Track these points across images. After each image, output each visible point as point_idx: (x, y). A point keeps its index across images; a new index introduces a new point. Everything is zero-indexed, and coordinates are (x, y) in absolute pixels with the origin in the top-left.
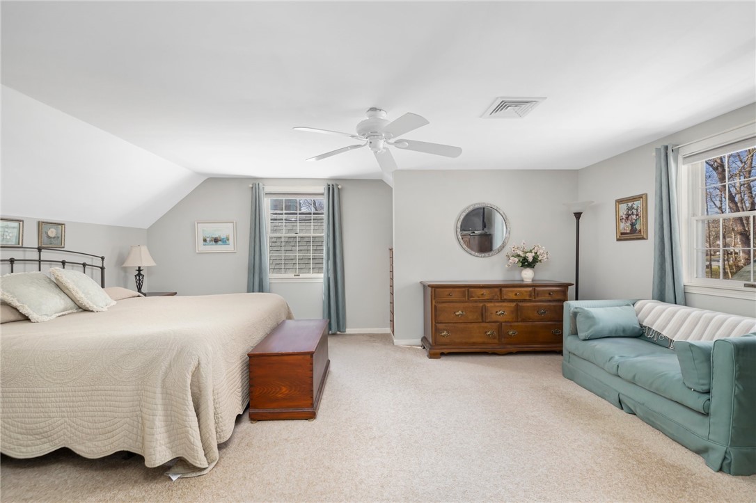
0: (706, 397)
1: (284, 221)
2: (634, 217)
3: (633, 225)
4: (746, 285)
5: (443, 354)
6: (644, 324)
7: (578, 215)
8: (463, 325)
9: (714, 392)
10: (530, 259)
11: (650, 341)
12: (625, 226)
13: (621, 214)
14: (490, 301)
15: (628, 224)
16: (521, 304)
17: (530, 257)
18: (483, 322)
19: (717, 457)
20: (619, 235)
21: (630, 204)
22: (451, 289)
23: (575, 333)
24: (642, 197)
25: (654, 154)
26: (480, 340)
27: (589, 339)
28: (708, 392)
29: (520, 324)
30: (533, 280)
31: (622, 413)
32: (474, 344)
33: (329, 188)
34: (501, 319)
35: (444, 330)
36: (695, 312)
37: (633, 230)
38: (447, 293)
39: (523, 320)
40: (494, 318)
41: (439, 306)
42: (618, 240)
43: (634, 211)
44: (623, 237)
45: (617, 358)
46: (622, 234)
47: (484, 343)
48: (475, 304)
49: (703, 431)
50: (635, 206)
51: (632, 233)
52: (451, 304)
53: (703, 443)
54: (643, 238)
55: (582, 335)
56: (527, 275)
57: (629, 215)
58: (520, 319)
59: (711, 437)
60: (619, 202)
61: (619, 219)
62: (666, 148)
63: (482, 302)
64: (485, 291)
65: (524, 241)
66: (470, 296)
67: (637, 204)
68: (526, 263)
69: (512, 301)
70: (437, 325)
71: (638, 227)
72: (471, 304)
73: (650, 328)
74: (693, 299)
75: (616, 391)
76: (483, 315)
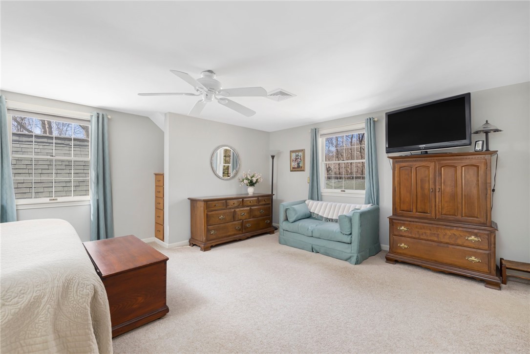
0: (350, 236)
1: (34, 143)
2: (299, 160)
3: (298, 164)
4: (341, 191)
5: (212, 247)
6: (311, 211)
7: (273, 157)
8: (223, 225)
9: (353, 233)
10: (254, 181)
11: (315, 219)
12: (295, 164)
13: (293, 158)
14: (238, 207)
15: (296, 163)
16: (252, 208)
17: (254, 180)
18: (234, 221)
19: (354, 259)
20: (292, 168)
21: (297, 154)
22: (216, 202)
23: (287, 219)
24: (303, 151)
25: (310, 131)
26: (233, 233)
27: (294, 222)
28: (351, 234)
29: (252, 219)
30: (254, 193)
31: (314, 254)
32: (229, 236)
33: (98, 117)
34: (243, 218)
35: (212, 230)
36: (325, 203)
37: (299, 167)
38: (214, 204)
39: (253, 217)
40: (240, 217)
41: (210, 213)
42: (291, 171)
43: (299, 157)
44: (293, 169)
45: (310, 228)
46: (293, 168)
47: (234, 235)
48: (230, 211)
49: (349, 251)
50: (299, 155)
51: (299, 168)
52: (217, 212)
53: (349, 255)
54: (303, 171)
55: (291, 220)
56: (251, 191)
57: (297, 159)
58: (251, 217)
59: (352, 252)
60: (292, 152)
61: (291, 161)
62: (316, 129)
63: (233, 208)
64: (235, 201)
65: (250, 171)
66: (227, 205)
67: (300, 154)
68: (252, 184)
69: (248, 206)
70: (208, 227)
71: (301, 165)
72: (227, 211)
73: (314, 213)
74: (324, 198)
75: (310, 244)
76: (234, 216)
